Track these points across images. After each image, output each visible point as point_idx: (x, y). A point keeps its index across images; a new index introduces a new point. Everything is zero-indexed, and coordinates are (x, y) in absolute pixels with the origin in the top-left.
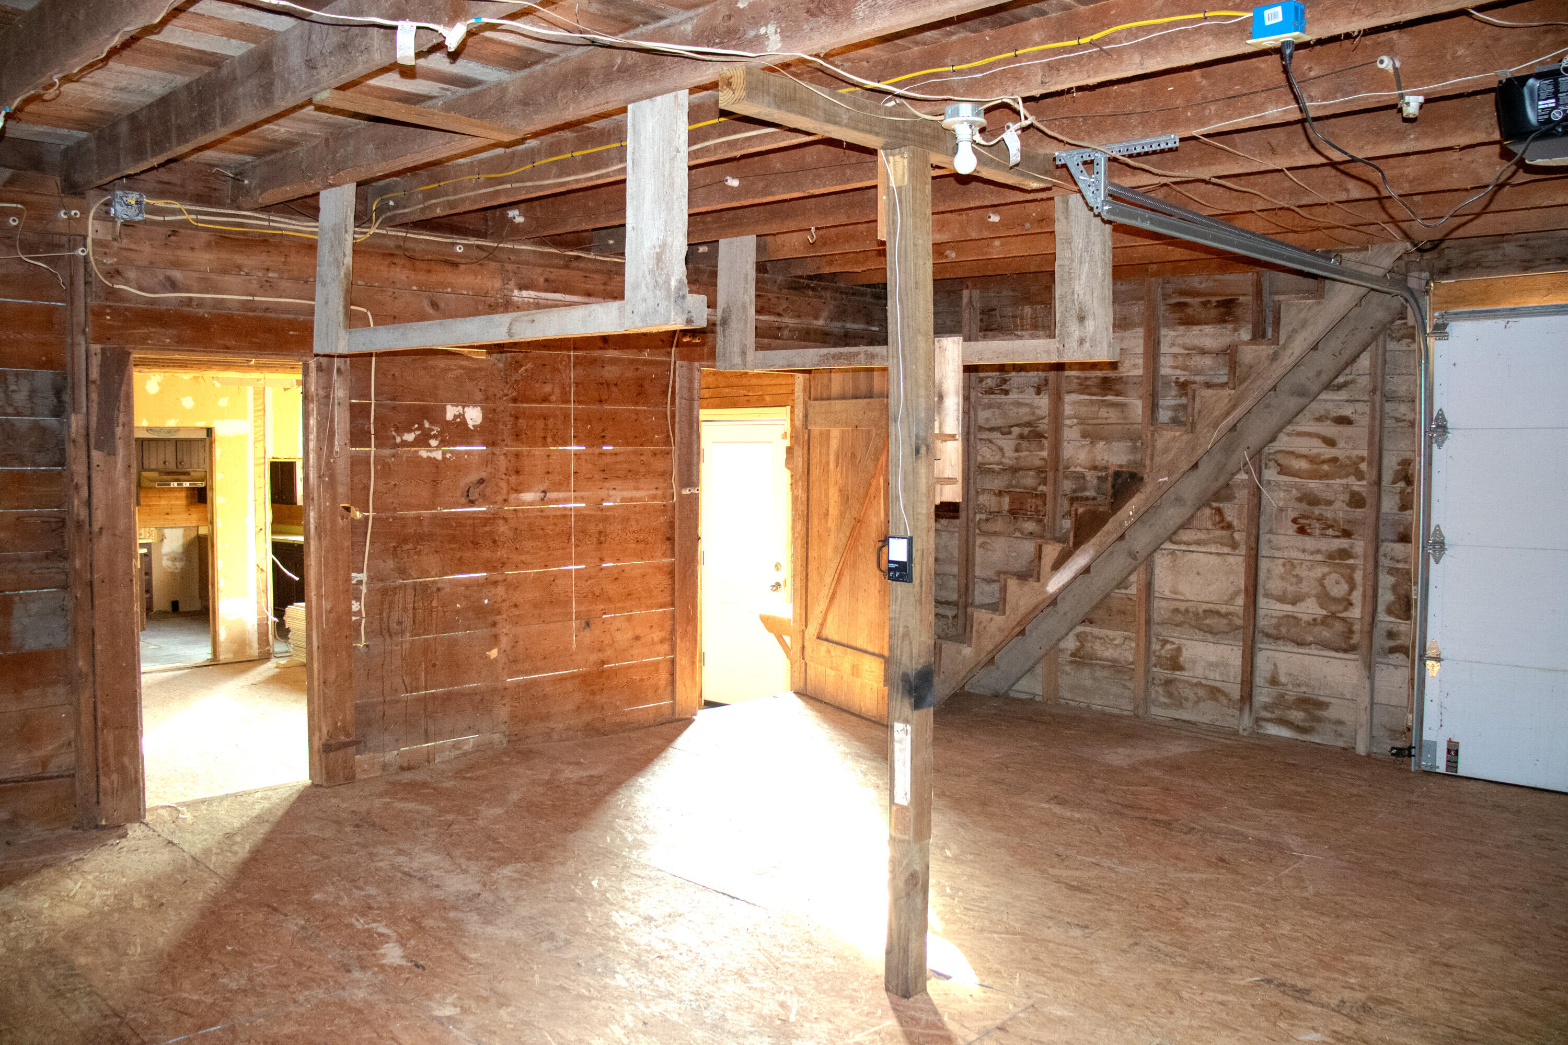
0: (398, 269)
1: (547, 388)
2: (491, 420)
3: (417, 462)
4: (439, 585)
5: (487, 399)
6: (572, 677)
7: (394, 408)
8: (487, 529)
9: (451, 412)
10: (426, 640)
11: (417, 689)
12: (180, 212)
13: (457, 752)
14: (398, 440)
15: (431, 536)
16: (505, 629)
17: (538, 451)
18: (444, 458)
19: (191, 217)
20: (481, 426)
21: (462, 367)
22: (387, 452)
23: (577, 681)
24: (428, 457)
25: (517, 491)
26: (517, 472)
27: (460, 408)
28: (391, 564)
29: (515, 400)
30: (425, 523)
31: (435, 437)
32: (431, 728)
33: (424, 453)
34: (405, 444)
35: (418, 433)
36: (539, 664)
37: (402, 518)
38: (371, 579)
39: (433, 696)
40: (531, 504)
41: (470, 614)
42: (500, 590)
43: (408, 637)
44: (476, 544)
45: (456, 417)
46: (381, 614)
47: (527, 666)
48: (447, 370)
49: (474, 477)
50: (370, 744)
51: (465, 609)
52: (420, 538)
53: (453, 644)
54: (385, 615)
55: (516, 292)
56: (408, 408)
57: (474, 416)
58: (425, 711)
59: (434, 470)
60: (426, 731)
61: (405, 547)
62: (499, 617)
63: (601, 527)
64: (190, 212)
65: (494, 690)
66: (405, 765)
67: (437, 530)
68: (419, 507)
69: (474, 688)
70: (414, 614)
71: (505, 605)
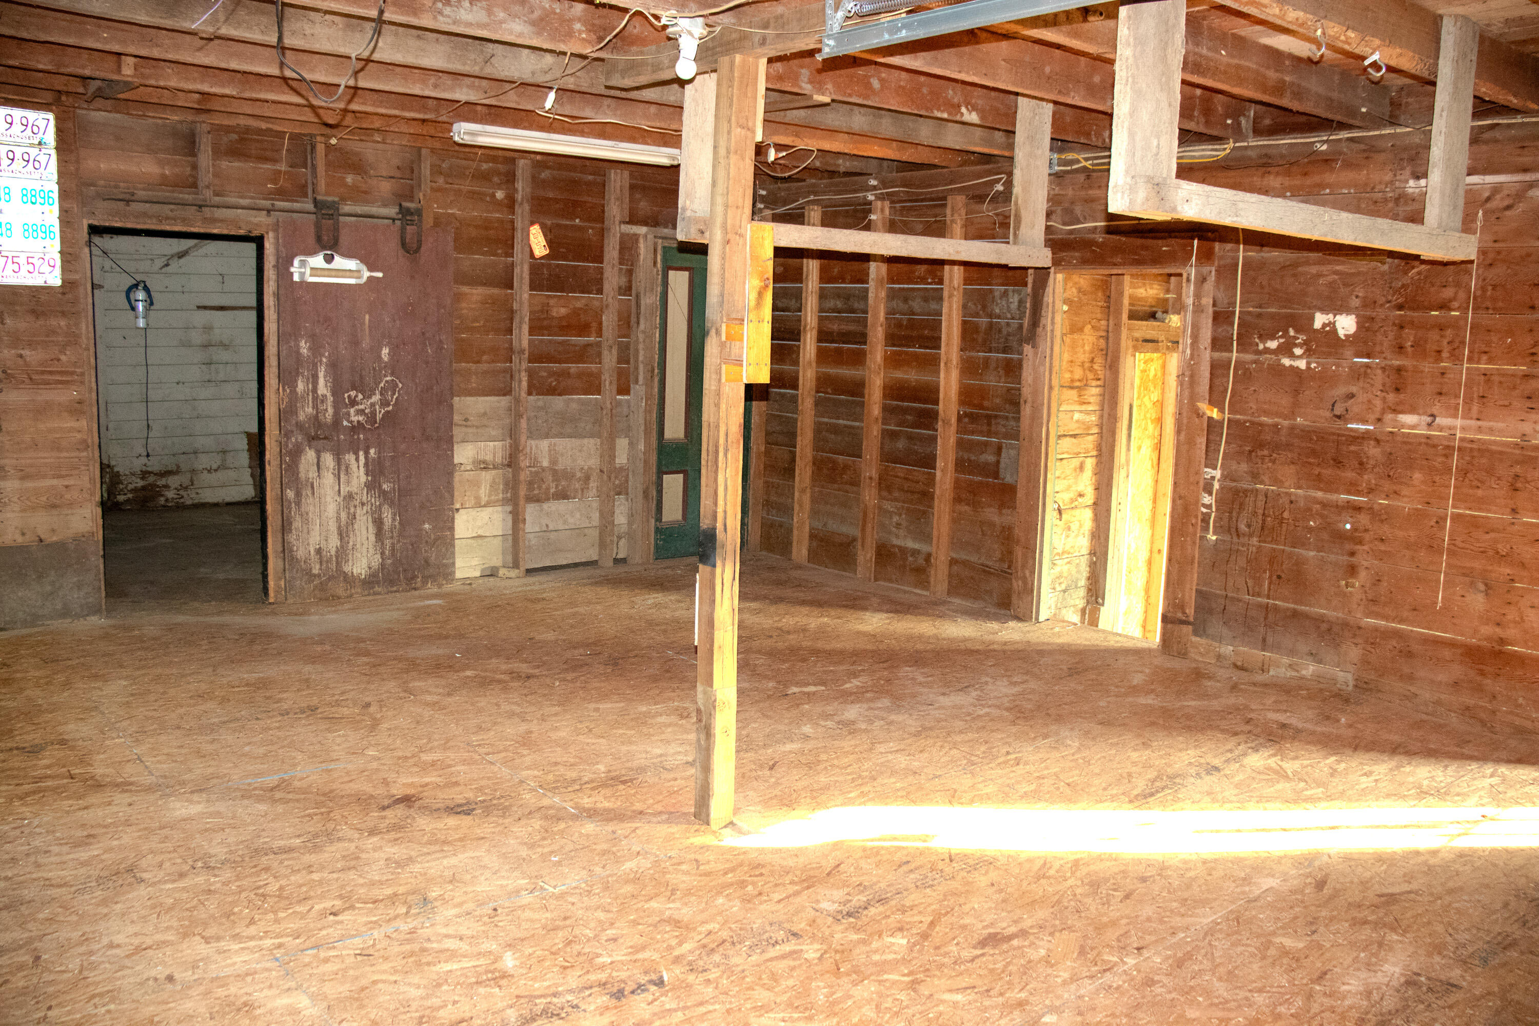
0: (1272, 177)
1: (1448, 293)
2: (1368, 329)
3: (1278, 371)
4: (1293, 498)
5: (1365, 306)
6: (1452, 644)
7: (1259, 315)
8: (1352, 448)
9: (1320, 320)
10: (1274, 550)
11: (1259, 595)
12: (1078, 161)
13: (1294, 674)
14: (1261, 347)
15: (1288, 446)
16: (1364, 560)
17: (1427, 367)
18: (1308, 368)
19: (1088, 164)
20: (1354, 335)
21: (1336, 273)
22: (1249, 357)
23: (1459, 651)
24: (1291, 366)
25: (1395, 411)
26: (1397, 390)
27: (1331, 316)
28: (1244, 467)
29: (1400, 307)
30: (1284, 432)
31: (1300, 346)
32: (1270, 640)
33: (1286, 362)
34: (1267, 350)
35: (1282, 340)
36: (1405, 614)
37: (1261, 424)
38: (1224, 477)
39: (1276, 609)
40: (1413, 427)
41: (1325, 536)
42: (1364, 519)
43: (1255, 541)
44: (1338, 463)
45: (1324, 325)
46: (1231, 513)
47: (1388, 611)
48: (1319, 275)
49: (1341, 390)
50: (1210, 631)
51: (1319, 529)
52: (1277, 447)
53: (1299, 563)
54: (1234, 514)
55: (1412, 183)
56: (1273, 316)
57: (1346, 324)
58: (1265, 619)
59: (1297, 380)
60: (1264, 640)
61: (1260, 453)
62: (1358, 547)
63: (1518, 469)
64: (1086, 159)
65: (1345, 625)
66: (1239, 664)
67: (1296, 441)
68: (1278, 415)
69: (1323, 615)
70: (1264, 521)
71: (1367, 537)
